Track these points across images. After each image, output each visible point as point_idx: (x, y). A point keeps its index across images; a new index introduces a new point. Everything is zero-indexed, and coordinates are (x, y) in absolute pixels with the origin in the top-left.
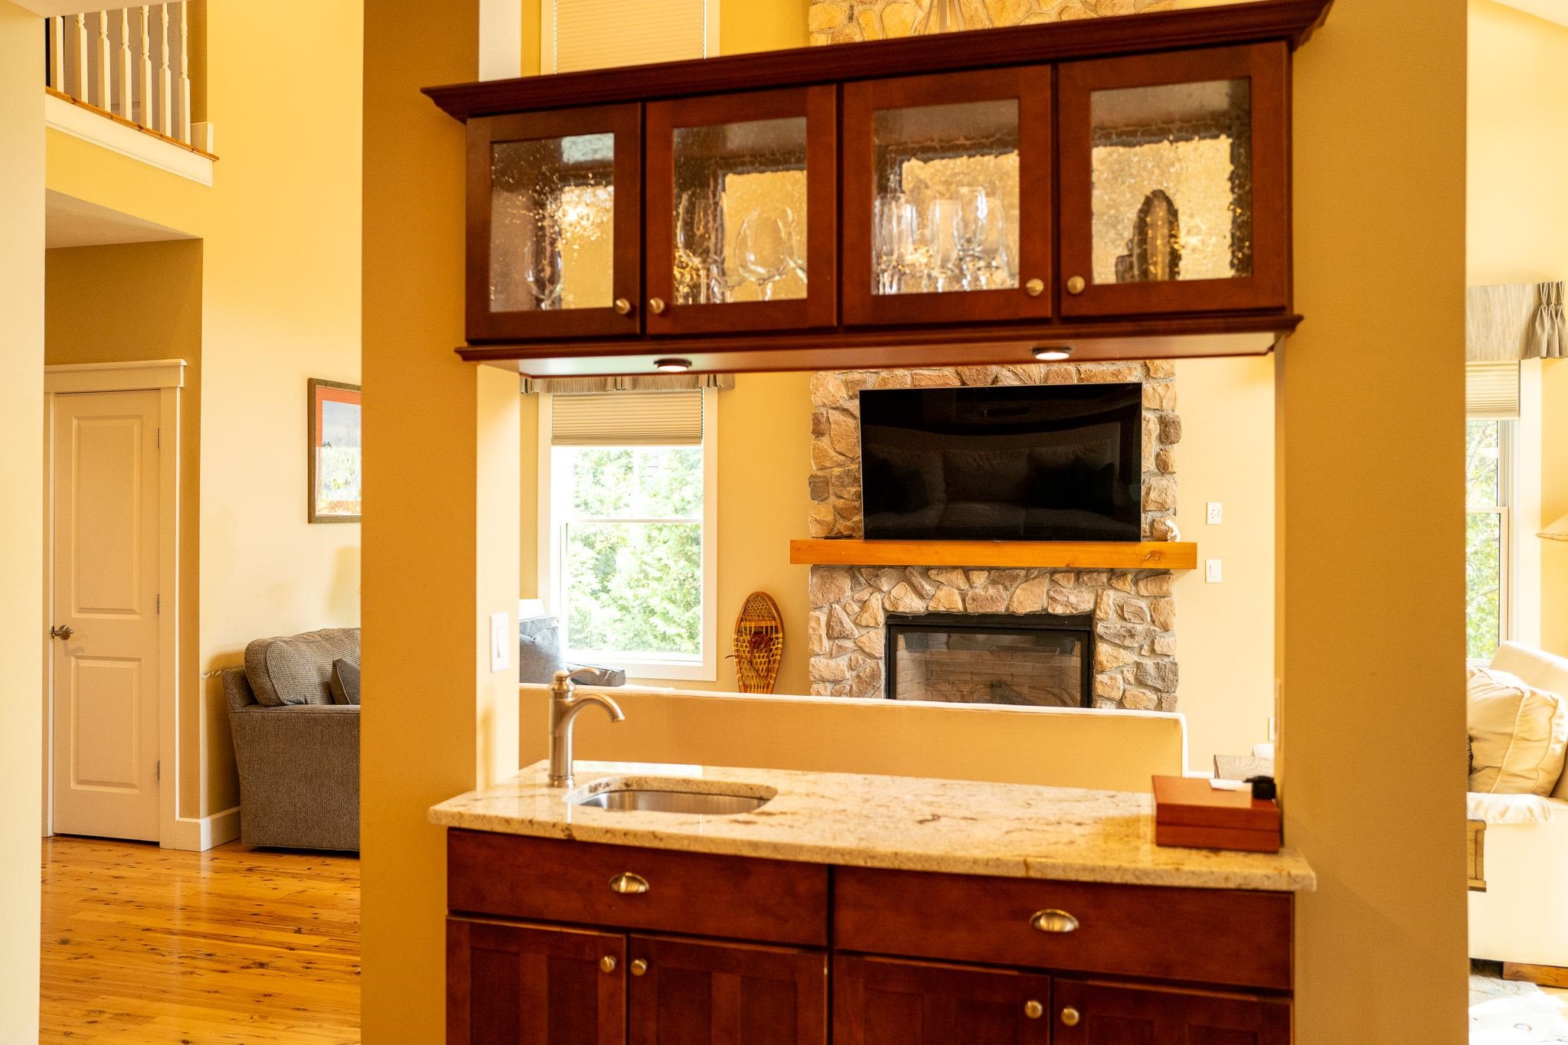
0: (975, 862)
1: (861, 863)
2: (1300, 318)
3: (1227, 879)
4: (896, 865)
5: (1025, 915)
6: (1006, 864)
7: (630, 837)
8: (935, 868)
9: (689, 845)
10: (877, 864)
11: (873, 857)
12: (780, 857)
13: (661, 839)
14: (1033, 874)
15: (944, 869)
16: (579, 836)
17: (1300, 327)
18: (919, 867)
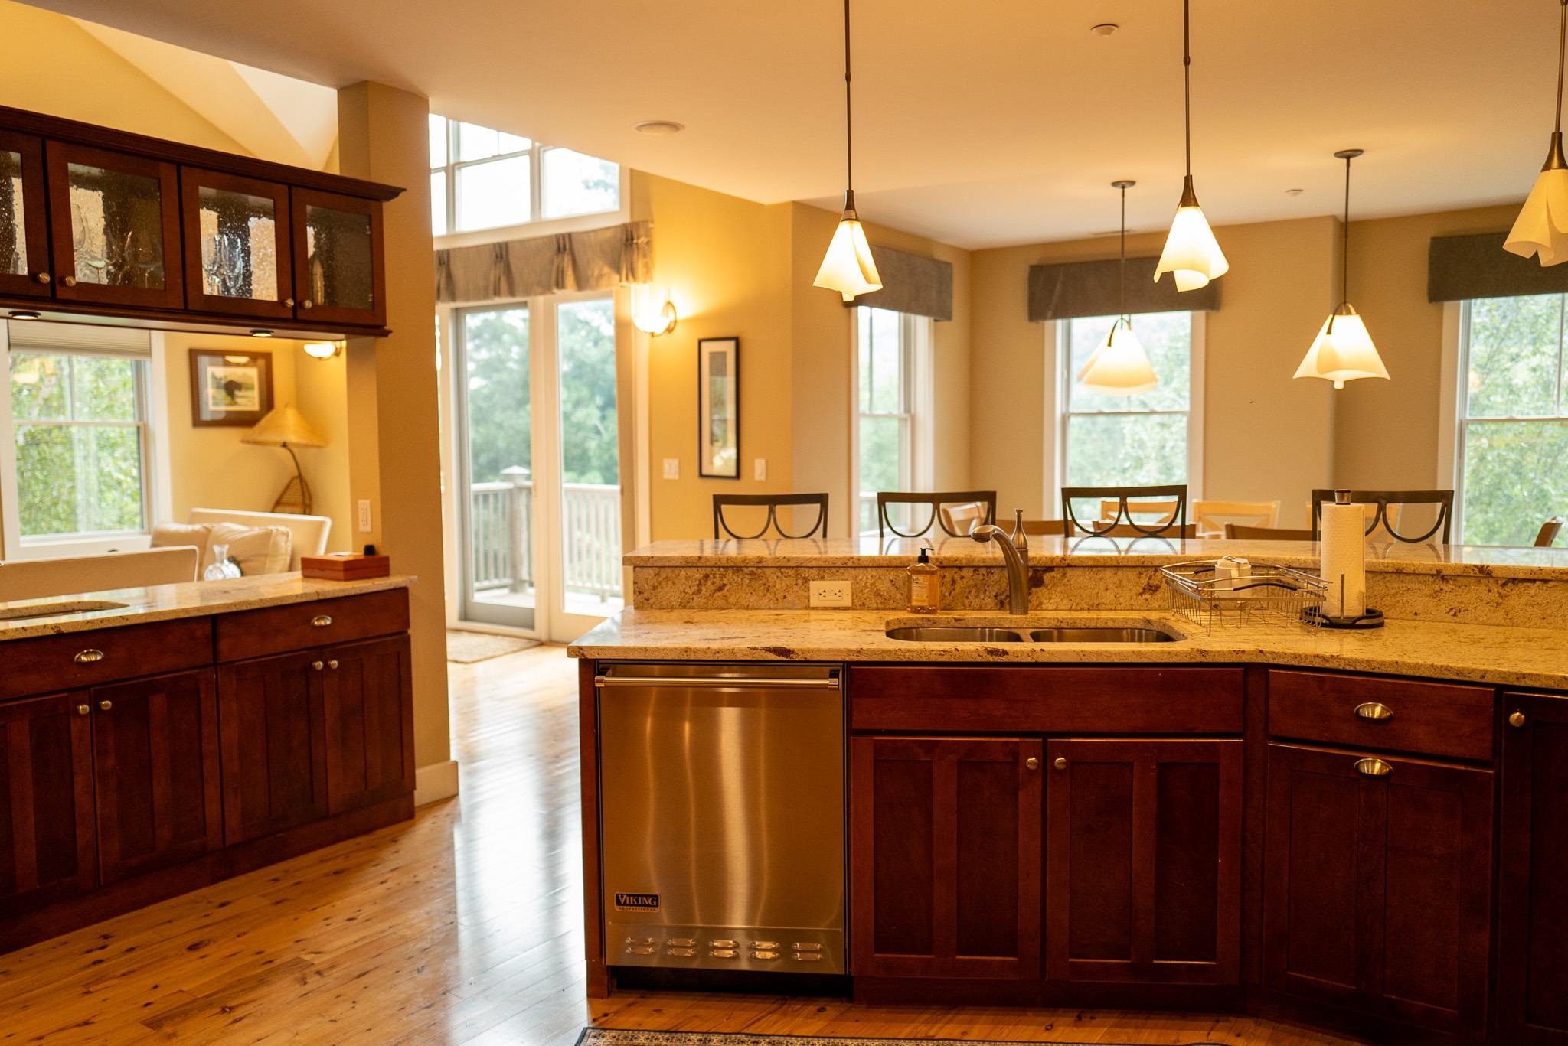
0: (297, 596)
1: (245, 608)
2: (390, 332)
3: (391, 585)
4: (262, 606)
5: (308, 621)
6: (310, 594)
7: (105, 623)
8: (280, 603)
9: (146, 619)
10: (252, 607)
11: (250, 604)
12: (202, 614)
13: (127, 619)
14: (321, 597)
15: (284, 603)
16: (65, 630)
17: (390, 335)
18: (272, 604)
